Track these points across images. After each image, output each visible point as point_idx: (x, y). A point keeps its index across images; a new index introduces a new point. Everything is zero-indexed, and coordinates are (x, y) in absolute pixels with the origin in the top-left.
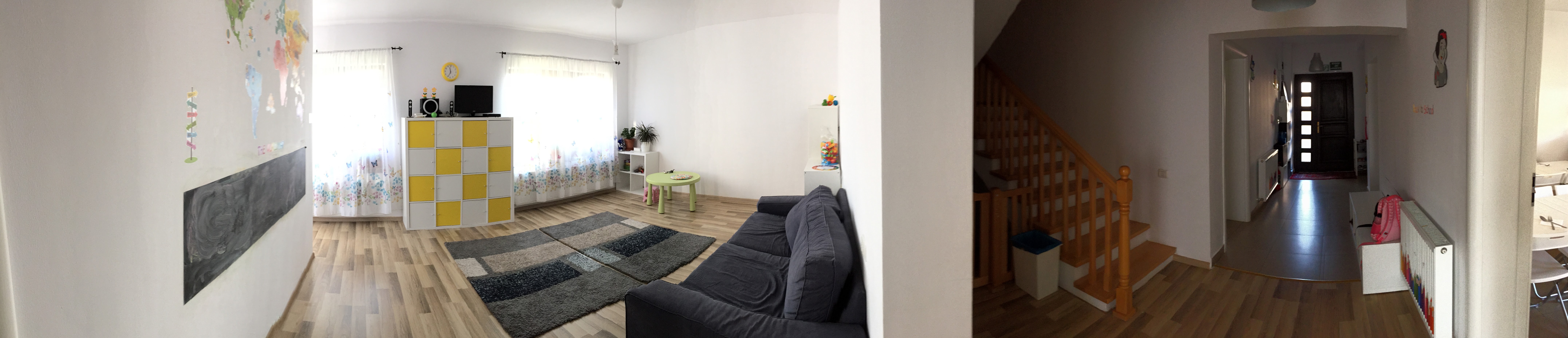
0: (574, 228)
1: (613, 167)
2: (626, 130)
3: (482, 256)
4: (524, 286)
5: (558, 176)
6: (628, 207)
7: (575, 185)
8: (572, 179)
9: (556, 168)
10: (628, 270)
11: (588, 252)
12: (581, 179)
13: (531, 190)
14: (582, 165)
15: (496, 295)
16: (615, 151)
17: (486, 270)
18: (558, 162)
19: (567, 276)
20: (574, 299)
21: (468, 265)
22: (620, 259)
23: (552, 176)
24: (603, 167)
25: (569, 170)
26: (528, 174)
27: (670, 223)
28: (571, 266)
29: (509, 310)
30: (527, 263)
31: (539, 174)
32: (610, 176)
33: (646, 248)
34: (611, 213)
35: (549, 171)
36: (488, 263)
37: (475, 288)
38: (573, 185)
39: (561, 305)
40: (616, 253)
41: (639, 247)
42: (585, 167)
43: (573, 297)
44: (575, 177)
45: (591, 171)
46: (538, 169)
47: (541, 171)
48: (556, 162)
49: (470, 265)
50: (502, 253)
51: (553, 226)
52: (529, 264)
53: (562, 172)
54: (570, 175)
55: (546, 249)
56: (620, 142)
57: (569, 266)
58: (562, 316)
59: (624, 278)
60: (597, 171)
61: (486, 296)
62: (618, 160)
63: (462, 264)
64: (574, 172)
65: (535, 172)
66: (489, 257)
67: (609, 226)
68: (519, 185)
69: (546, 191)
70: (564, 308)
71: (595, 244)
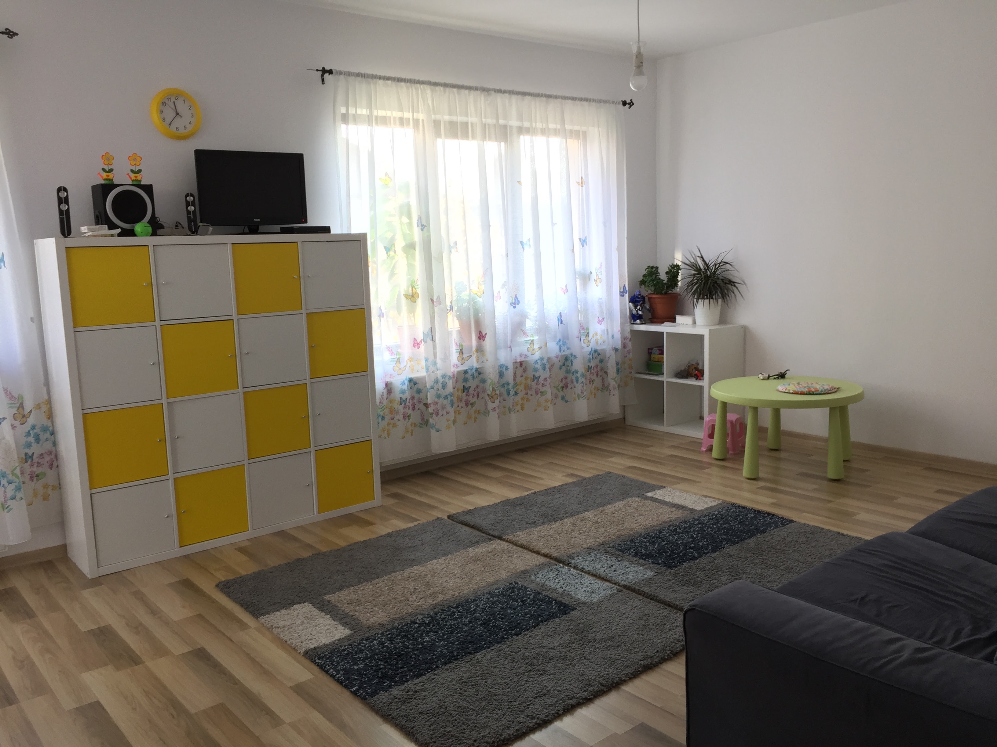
0: (535, 509)
1: (617, 364)
2: (653, 271)
3: (325, 594)
4: (439, 647)
5: (481, 385)
6: (661, 464)
7: (522, 408)
8: (516, 394)
9: (475, 365)
10: (673, 595)
11: (579, 561)
12: (537, 393)
13: (415, 425)
14: (537, 355)
15: (385, 676)
16: (622, 325)
17: (345, 624)
18: (480, 350)
19: (540, 616)
20: (568, 662)
21: (299, 622)
22: (652, 574)
23: (467, 386)
24: (592, 364)
25: (507, 368)
26: (407, 382)
27: (772, 501)
28: (544, 593)
29: (418, 702)
30: (434, 595)
31: (437, 382)
32: (611, 387)
33: (714, 551)
34: (619, 476)
35: (459, 372)
36: (348, 609)
37: (327, 672)
38: (519, 407)
39: (542, 678)
40: (641, 561)
41: (696, 549)
42: (545, 361)
43: (565, 658)
44: (521, 387)
45: (562, 374)
46: (432, 368)
47: (439, 374)
48: (474, 349)
49: (303, 622)
50: (373, 579)
51: (483, 508)
52: (441, 597)
53: (491, 374)
54: (512, 382)
55: (475, 560)
56: (634, 300)
57: (539, 593)
58: (549, 701)
59: (666, 612)
60: (577, 372)
61: (362, 683)
62: (630, 345)
63: (282, 623)
64: (518, 375)
65: (423, 378)
66: (344, 592)
67: (620, 504)
68: (387, 411)
69: (454, 422)
70: (551, 685)
71: (590, 542)
